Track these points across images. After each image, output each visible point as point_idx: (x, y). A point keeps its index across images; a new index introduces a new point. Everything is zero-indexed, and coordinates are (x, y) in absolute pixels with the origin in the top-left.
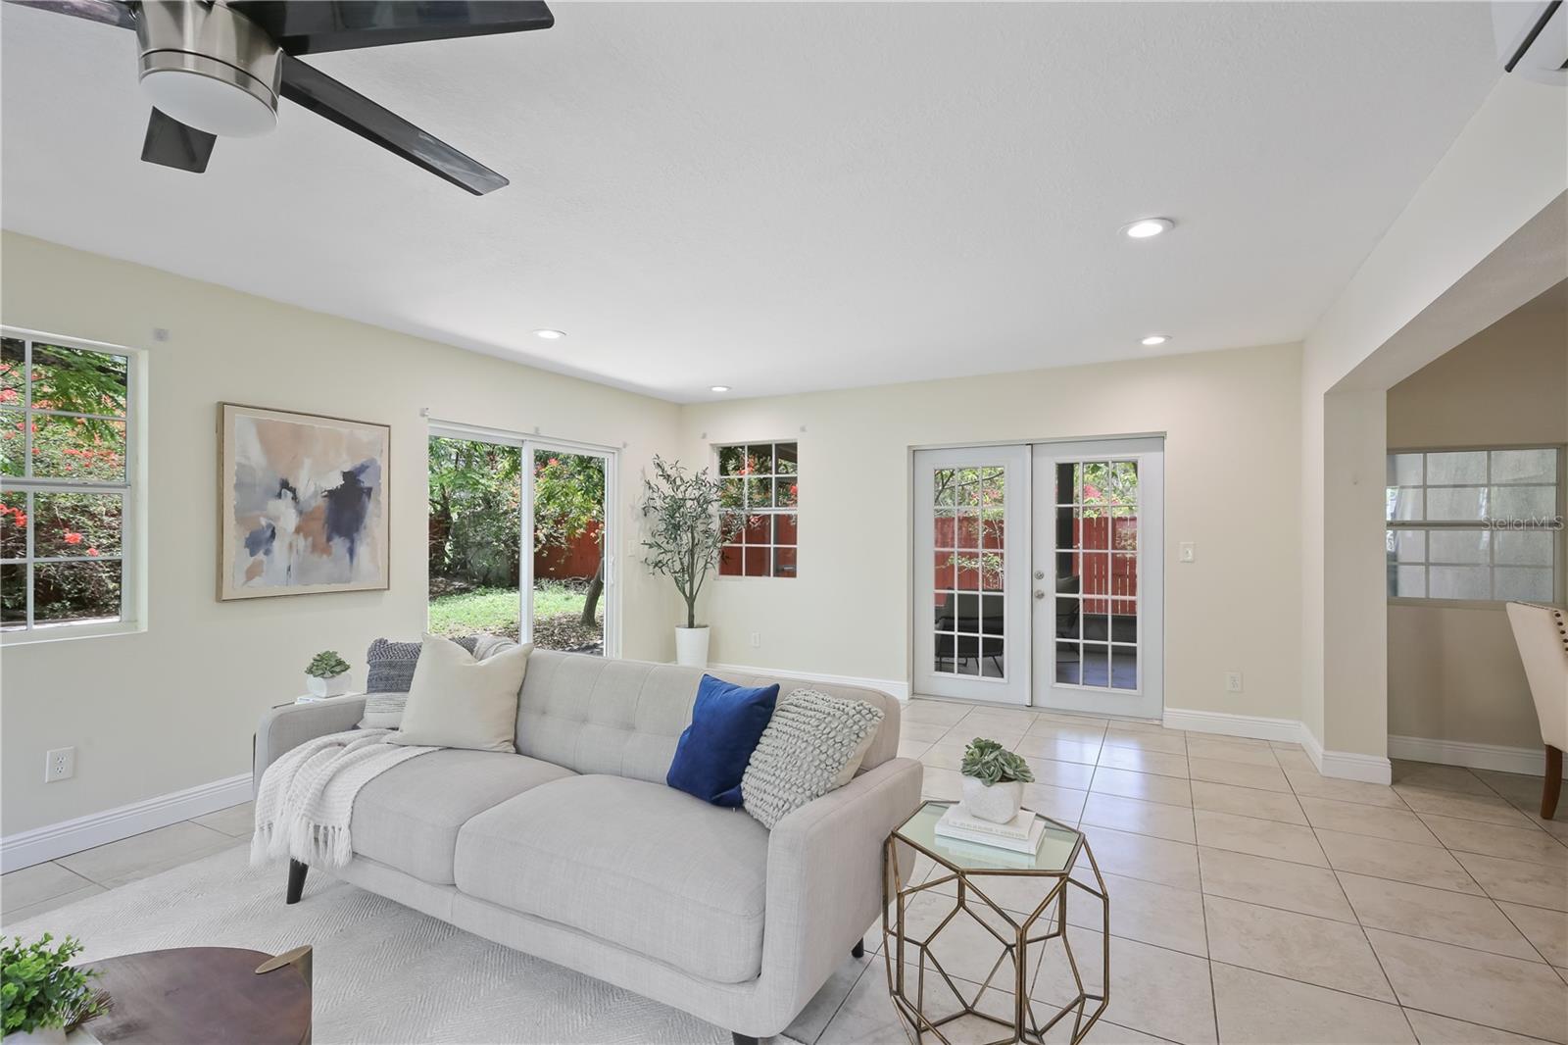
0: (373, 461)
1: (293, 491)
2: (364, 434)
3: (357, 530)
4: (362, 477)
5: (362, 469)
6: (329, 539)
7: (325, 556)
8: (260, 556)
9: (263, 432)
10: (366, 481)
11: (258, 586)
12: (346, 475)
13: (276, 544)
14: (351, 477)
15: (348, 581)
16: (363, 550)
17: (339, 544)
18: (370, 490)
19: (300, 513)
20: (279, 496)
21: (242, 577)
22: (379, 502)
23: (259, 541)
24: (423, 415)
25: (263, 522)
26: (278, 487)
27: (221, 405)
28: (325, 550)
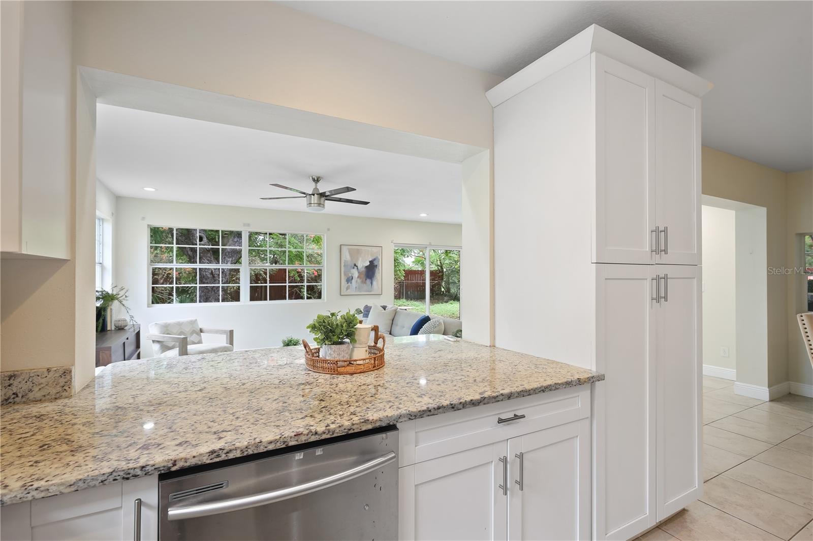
0: (377, 257)
1: (357, 266)
2: (374, 250)
3: (373, 277)
4: (374, 262)
5: (375, 260)
6: (366, 280)
7: (365, 285)
8: (349, 284)
9: (350, 251)
10: (375, 263)
11: (349, 292)
12: (370, 262)
13: (353, 281)
14: (371, 262)
15: (371, 291)
16: (374, 283)
17: (368, 281)
18: (376, 265)
19: (359, 272)
20: (354, 268)
21: (345, 289)
22: (379, 269)
23: (349, 280)
24: (392, 242)
25: (350, 275)
26: (353, 266)
27: (341, 245)
28: (365, 283)
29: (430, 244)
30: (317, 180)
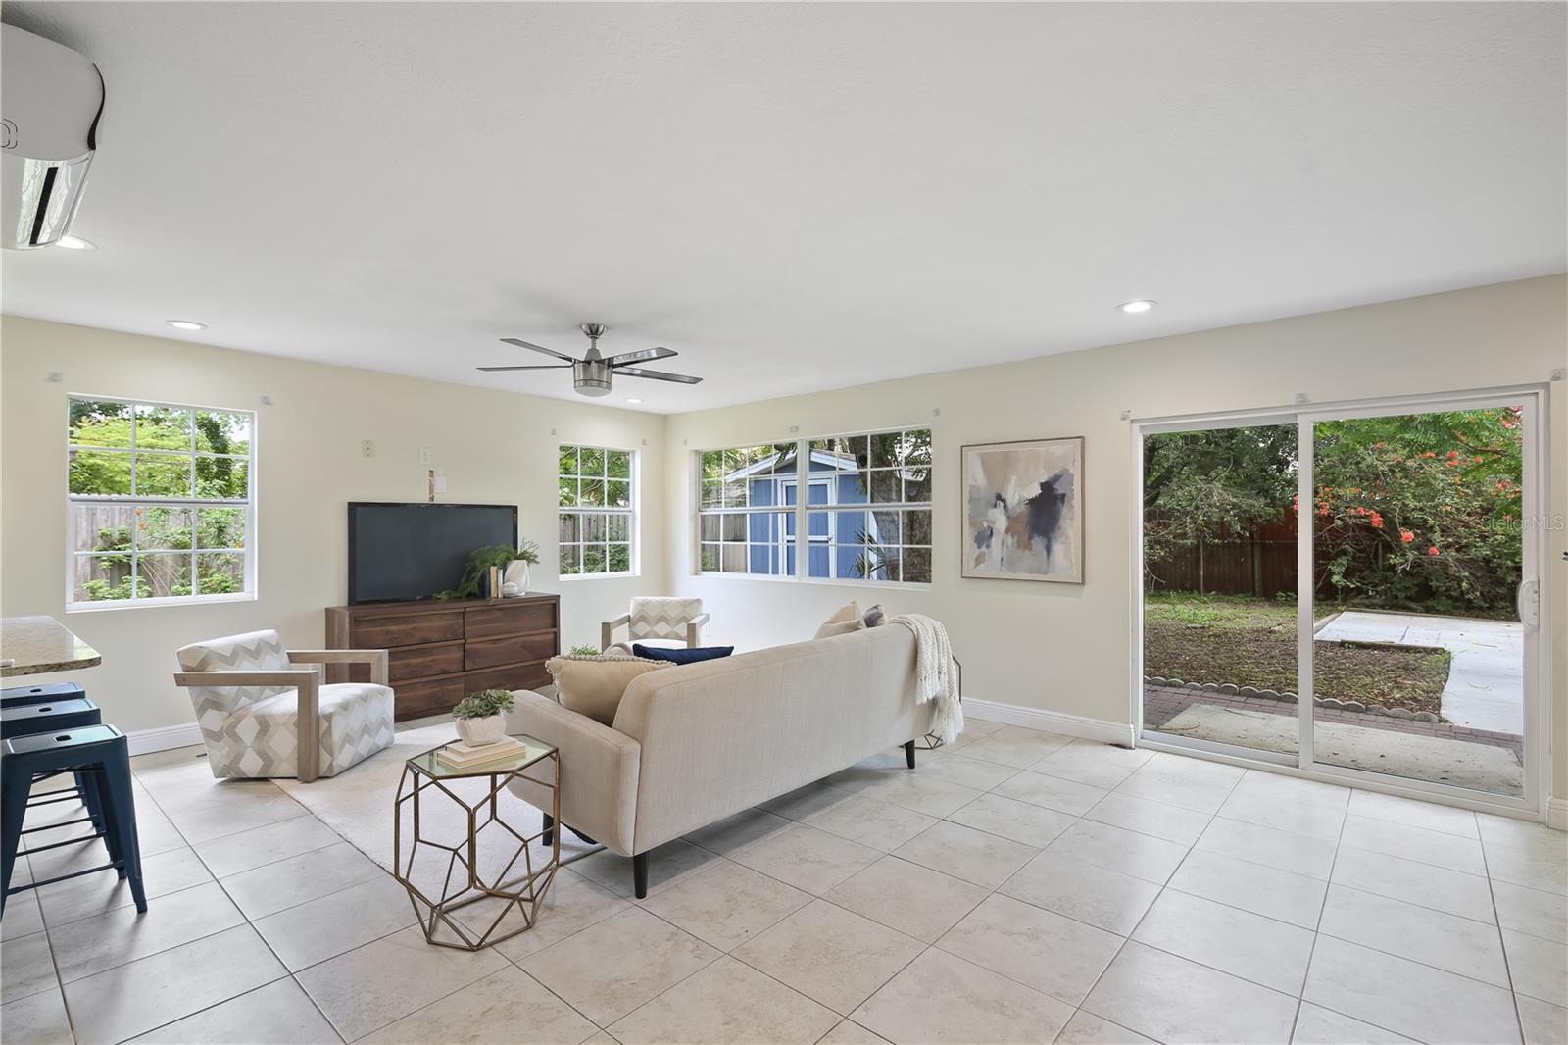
0: (1066, 471)
1: (1004, 501)
2: (1057, 449)
3: (1053, 530)
4: (1056, 486)
5: (1057, 478)
6: (1030, 538)
7: (1027, 552)
8: (984, 549)
9: (985, 461)
10: (1060, 488)
11: (983, 570)
12: (1043, 486)
13: (993, 540)
14: (1047, 487)
15: (1046, 573)
16: (1058, 548)
17: (1038, 543)
18: (1064, 496)
19: (1009, 517)
20: (995, 506)
21: (973, 563)
22: (1072, 506)
23: (983, 538)
24: (1124, 419)
25: (985, 525)
26: (994, 499)
27: (962, 447)
28: (1028, 547)
29: (1303, 401)
30: (594, 332)
